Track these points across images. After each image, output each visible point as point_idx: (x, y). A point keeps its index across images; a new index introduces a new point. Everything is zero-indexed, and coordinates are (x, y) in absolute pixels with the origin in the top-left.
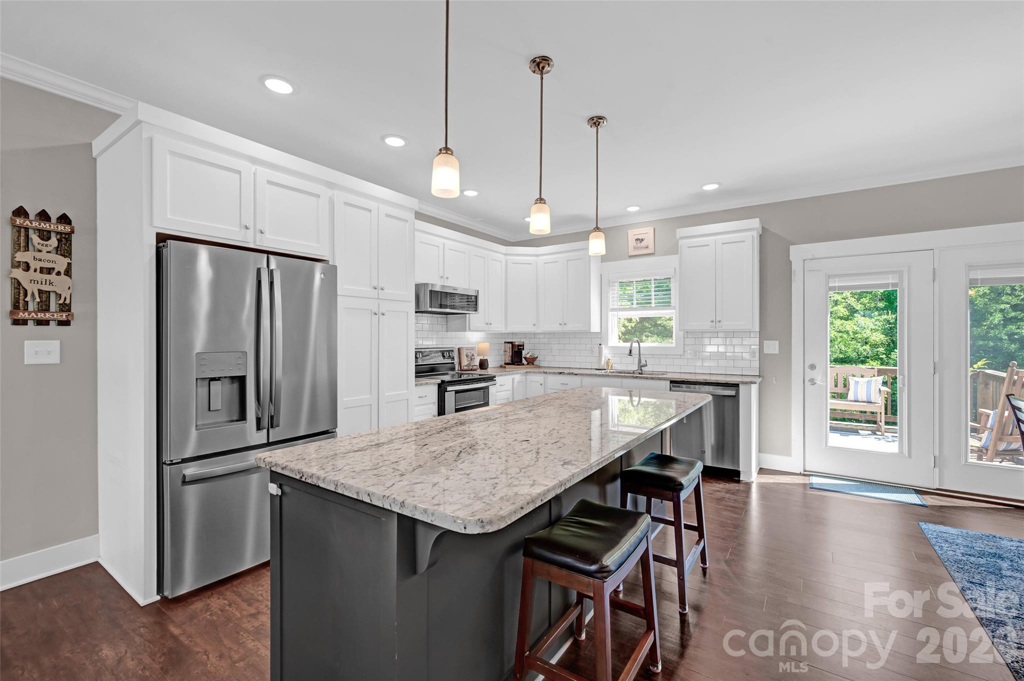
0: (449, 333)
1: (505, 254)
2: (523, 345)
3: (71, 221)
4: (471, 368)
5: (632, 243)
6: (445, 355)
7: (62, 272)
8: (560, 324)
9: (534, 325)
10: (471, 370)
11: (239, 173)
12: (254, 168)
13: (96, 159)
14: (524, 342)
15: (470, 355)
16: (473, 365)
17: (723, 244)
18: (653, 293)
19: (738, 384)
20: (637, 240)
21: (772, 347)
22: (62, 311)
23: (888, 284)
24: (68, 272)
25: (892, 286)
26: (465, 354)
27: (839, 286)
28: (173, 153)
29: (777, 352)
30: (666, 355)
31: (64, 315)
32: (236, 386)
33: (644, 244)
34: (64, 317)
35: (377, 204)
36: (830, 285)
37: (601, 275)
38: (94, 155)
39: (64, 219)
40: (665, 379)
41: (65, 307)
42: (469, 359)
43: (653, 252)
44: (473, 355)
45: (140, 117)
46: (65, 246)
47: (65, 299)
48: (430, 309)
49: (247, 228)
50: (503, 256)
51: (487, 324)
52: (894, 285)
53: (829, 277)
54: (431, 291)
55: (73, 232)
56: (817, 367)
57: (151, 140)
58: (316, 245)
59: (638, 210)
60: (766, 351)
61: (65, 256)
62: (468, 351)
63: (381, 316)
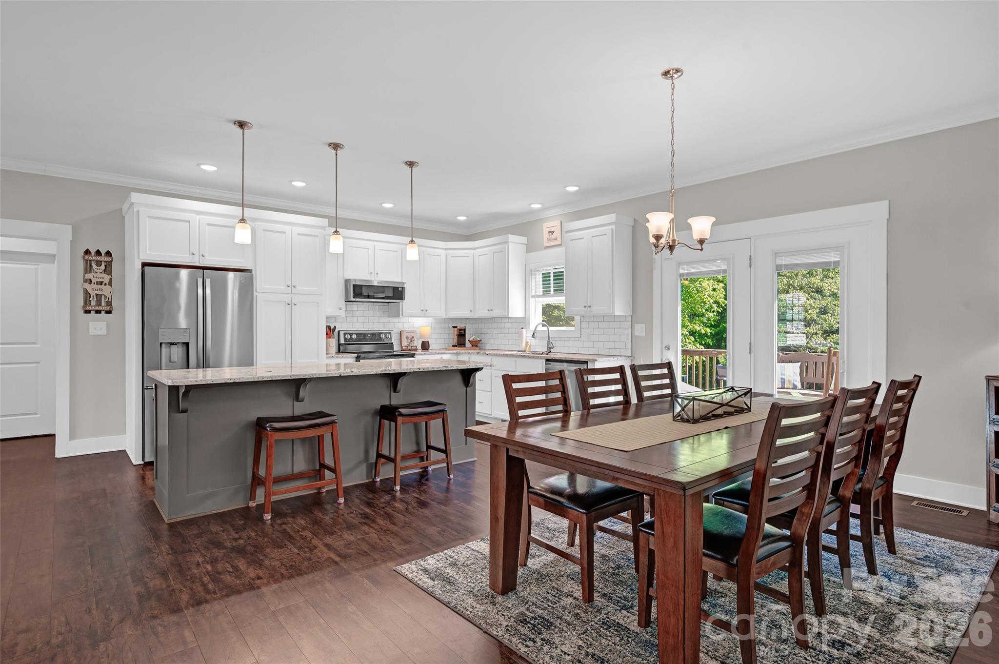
0: (390, 318)
1: (446, 249)
2: (465, 330)
3: (111, 254)
4: (409, 348)
5: (546, 235)
6: (387, 336)
7: (107, 284)
8: (489, 310)
9: (471, 311)
10: (410, 350)
11: (189, 222)
12: (198, 217)
13: (124, 217)
14: (465, 327)
15: (410, 337)
16: (411, 345)
17: (593, 237)
18: (552, 282)
19: (587, 362)
20: (550, 232)
21: (640, 330)
22: (107, 305)
23: (720, 270)
24: (110, 284)
25: (723, 272)
26: (405, 336)
27: (686, 273)
28: (150, 217)
29: (643, 334)
30: (560, 337)
31: (108, 307)
32: (185, 348)
33: (554, 236)
34: (108, 309)
35: (290, 227)
36: (680, 272)
37: (526, 265)
38: (123, 215)
39: (108, 254)
40: (541, 358)
41: (109, 303)
42: (409, 341)
43: (560, 243)
44: (413, 337)
45: (132, 201)
46: (108, 270)
47: (109, 298)
48: (354, 300)
49: (193, 254)
50: (443, 251)
51: (422, 311)
52: (725, 271)
53: (680, 264)
54: (354, 286)
55: (112, 261)
56: (671, 349)
57: (138, 211)
58: (241, 260)
59: (541, 207)
60: (637, 333)
61: (108, 275)
62: (408, 334)
63: (293, 306)
